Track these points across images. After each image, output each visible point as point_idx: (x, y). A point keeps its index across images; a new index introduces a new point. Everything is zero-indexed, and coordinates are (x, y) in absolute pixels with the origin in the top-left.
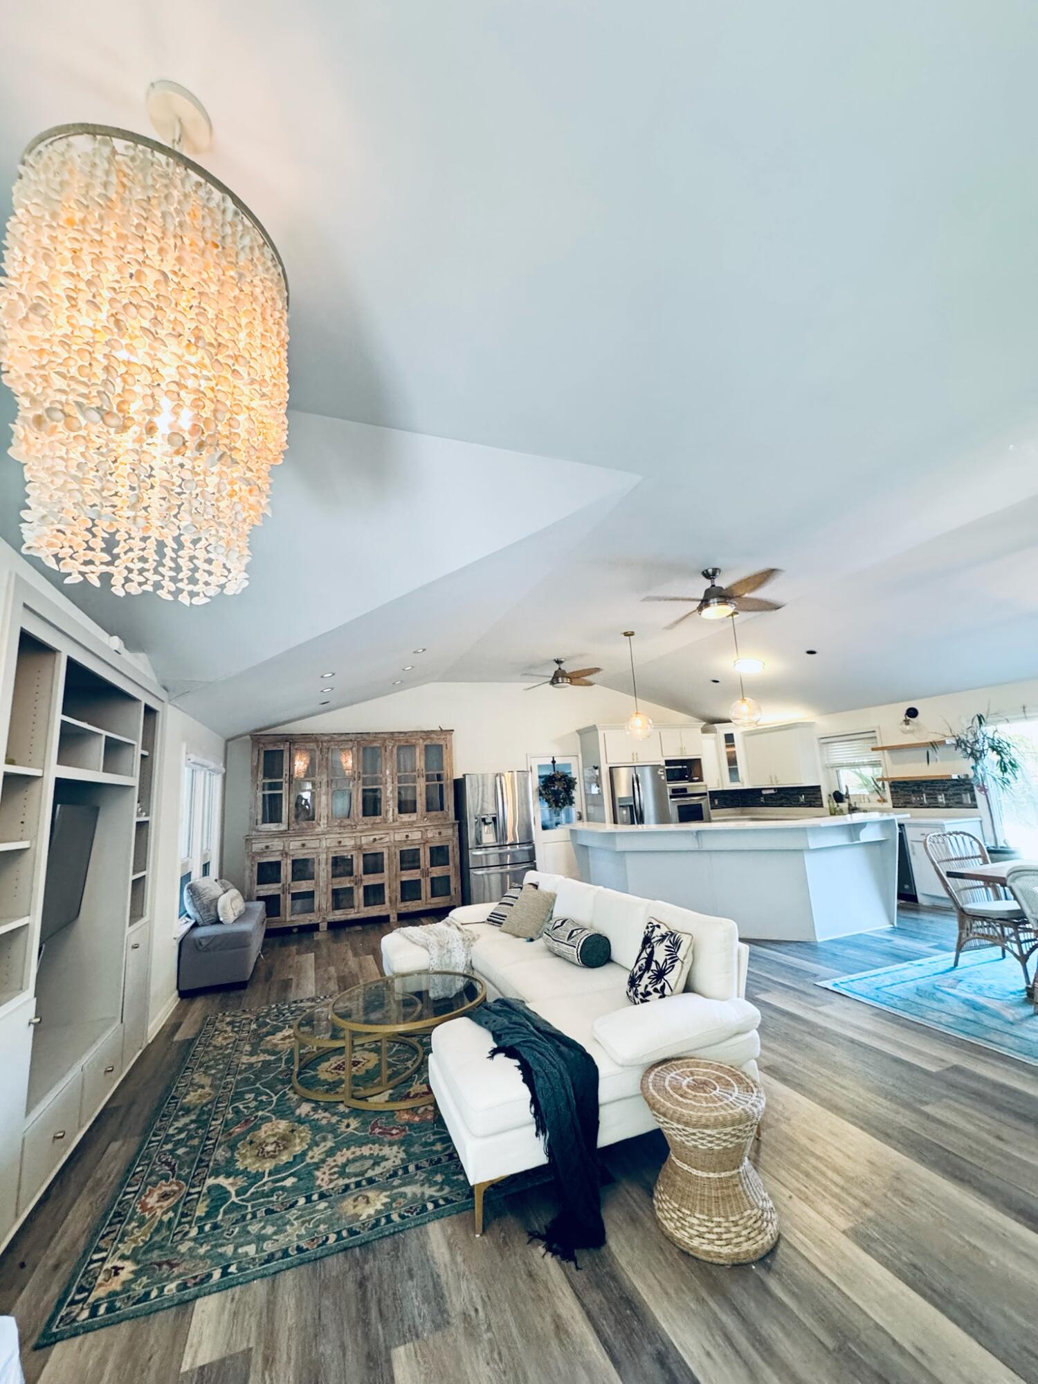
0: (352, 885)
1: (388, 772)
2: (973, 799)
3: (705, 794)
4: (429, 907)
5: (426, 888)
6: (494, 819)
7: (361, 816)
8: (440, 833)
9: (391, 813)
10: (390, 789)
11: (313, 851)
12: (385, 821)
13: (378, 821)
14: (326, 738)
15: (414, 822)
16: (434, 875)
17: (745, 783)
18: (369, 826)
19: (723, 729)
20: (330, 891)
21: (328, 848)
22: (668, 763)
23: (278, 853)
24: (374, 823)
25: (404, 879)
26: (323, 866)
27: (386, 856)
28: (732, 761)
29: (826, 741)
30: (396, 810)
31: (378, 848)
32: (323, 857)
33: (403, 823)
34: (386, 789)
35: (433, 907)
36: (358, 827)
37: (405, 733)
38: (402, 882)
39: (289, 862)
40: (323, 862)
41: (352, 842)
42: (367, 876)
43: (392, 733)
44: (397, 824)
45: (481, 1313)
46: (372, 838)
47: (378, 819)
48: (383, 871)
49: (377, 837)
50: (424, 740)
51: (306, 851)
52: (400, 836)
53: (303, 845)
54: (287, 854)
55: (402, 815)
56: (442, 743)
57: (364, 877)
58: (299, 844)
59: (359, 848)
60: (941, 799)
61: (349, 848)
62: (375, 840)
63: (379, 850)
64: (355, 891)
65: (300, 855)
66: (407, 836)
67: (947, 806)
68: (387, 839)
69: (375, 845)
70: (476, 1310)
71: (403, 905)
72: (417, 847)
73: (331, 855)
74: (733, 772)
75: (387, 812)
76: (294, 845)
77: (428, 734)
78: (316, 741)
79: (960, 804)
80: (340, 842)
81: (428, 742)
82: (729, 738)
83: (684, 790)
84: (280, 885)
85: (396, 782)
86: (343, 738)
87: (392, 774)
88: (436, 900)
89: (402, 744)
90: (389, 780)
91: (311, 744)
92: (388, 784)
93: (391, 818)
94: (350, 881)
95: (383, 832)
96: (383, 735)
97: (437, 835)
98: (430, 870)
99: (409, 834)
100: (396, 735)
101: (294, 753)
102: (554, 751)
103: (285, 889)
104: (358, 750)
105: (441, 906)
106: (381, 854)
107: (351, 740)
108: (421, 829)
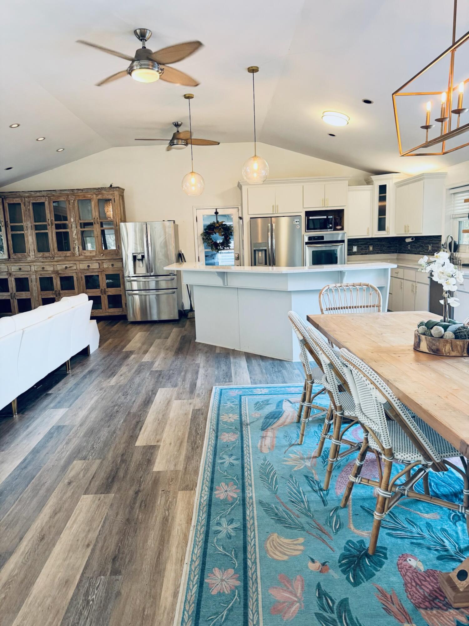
0: (54, 296)
1: (72, 220)
3: (343, 241)
4: (107, 314)
5: (104, 302)
6: (143, 257)
7: (56, 251)
8: (113, 265)
9: (77, 249)
10: (75, 232)
11: (27, 273)
12: (73, 255)
13: (68, 255)
14: (27, 195)
15: (94, 256)
16: (110, 294)
17: (391, 231)
18: (63, 258)
19: (379, 180)
20: (40, 299)
21: (36, 272)
22: (308, 214)
23: (5, 273)
24: (66, 256)
26: (34, 283)
27: (75, 279)
28: (382, 212)
29: (454, 191)
30: (81, 248)
31: (68, 273)
32: (34, 277)
33: (86, 257)
34: (72, 232)
35: (110, 314)
36: (56, 259)
37: (82, 190)
39: (13, 279)
40: (34, 280)
41: (52, 269)
42: (64, 291)
43: (73, 190)
44: (82, 257)
46: (64, 266)
47: (68, 253)
48: (74, 289)
49: (68, 266)
50: (97, 195)
51: (22, 273)
52: (84, 266)
53: (20, 269)
54: (10, 274)
55: (85, 251)
56: (110, 197)
57: (62, 292)
58: (17, 268)
59: (57, 272)
61: (50, 272)
62: (66, 267)
63: (70, 275)
65: (20, 275)
66: (89, 266)
68: (75, 268)
69: (67, 271)
72: (97, 274)
73: (38, 277)
74: (382, 221)
75: (74, 248)
76: (14, 268)
77: (99, 190)
78: (20, 197)
80: (43, 268)
81: (100, 197)
82: (383, 189)
83: (322, 238)
84: (9, 294)
85: (79, 228)
86: (38, 194)
87: (75, 221)
88: (112, 310)
89: (81, 198)
91: (17, 199)
92: (73, 229)
93: (77, 253)
94: (52, 294)
95: (72, 262)
96: (66, 192)
97: (111, 266)
98: (107, 290)
99: (90, 265)
100: (76, 192)
101: (6, 206)
102: (218, 203)
103: (13, 296)
104: (49, 203)
105: (116, 314)
106: (72, 278)
107: (44, 196)
108: (99, 262)
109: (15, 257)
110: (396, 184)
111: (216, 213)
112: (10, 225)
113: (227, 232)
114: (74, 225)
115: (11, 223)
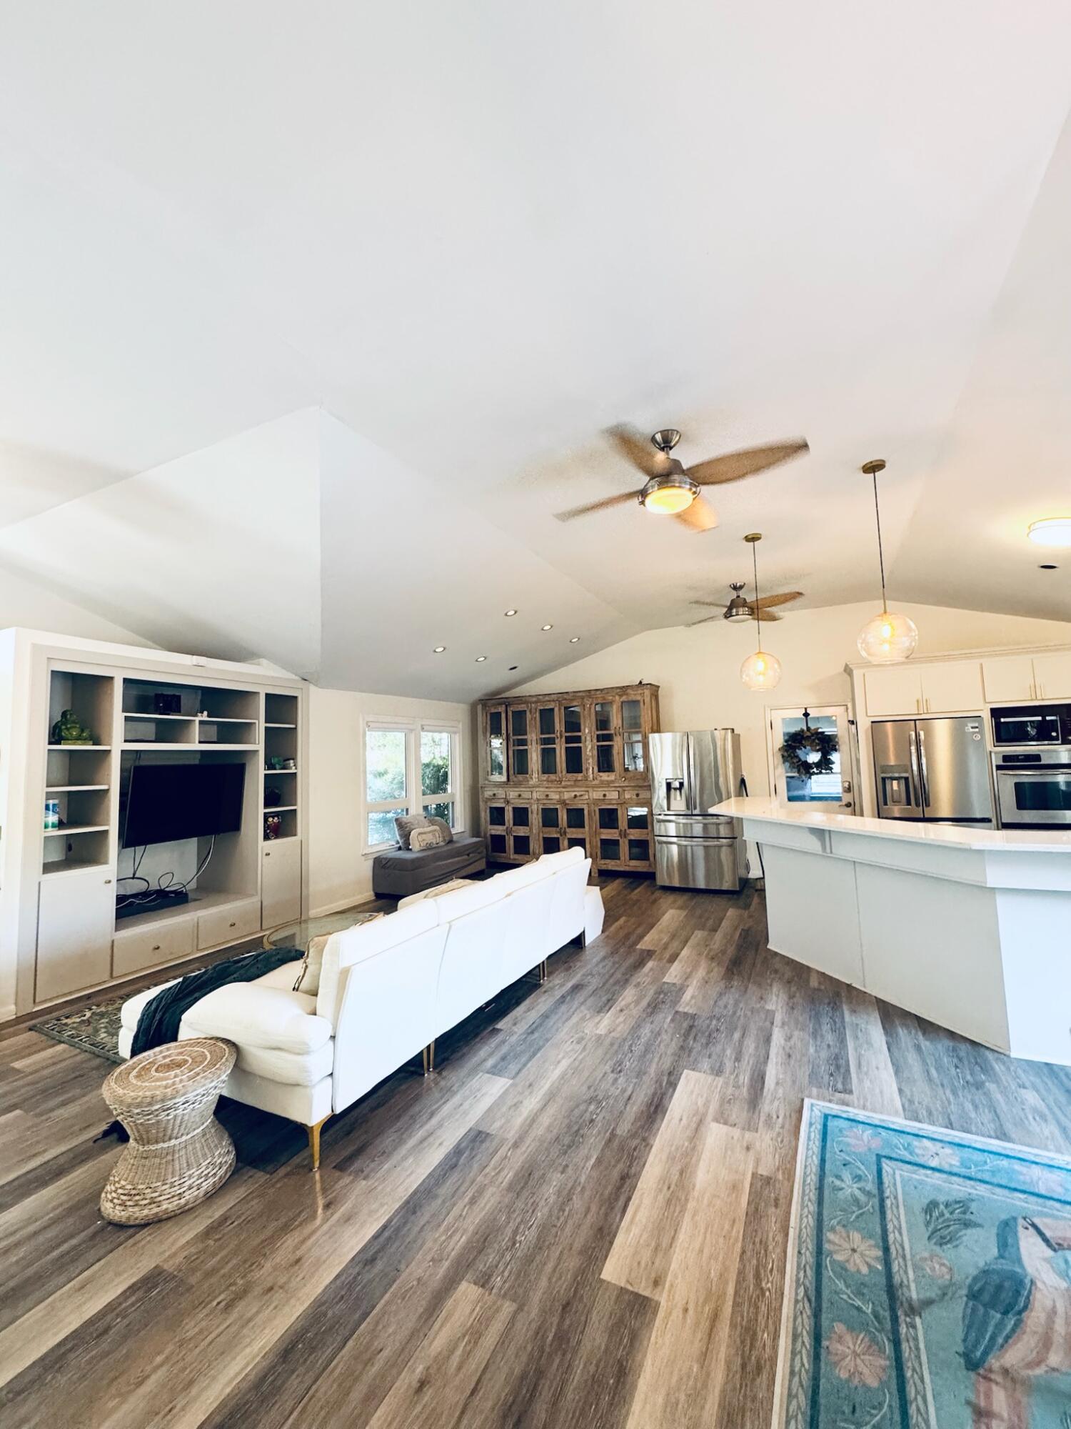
0: (558, 836)
1: (587, 731)
4: (627, 869)
5: (624, 849)
6: (681, 784)
7: (564, 772)
8: (637, 795)
9: (591, 771)
10: (590, 747)
11: (527, 801)
12: (586, 778)
13: (580, 778)
14: (534, 699)
15: (611, 782)
16: (632, 838)
18: (572, 783)
20: (541, 839)
21: (538, 800)
22: (996, 713)
23: (502, 800)
24: (576, 780)
25: (604, 837)
26: (535, 815)
27: (586, 812)
30: (596, 769)
31: (579, 804)
32: (535, 807)
33: (602, 782)
34: (586, 747)
35: (632, 868)
36: (563, 783)
37: (602, 690)
38: (601, 840)
39: (511, 809)
40: (535, 812)
41: (557, 797)
42: (570, 829)
43: (589, 691)
44: (596, 782)
46: (573, 794)
47: (580, 776)
48: (584, 827)
49: (578, 794)
50: (621, 696)
51: (522, 801)
52: (597, 795)
53: (520, 796)
54: (508, 802)
55: (601, 774)
56: (639, 698)
57: (568, 830)
58: (517, 794)
59: (563, 803)
61: (555, 802)
62: (576, 796)
63: (580, 806)
64: (561, 841)
65: (520, 804)
66: (605, 795)
68: (587, 797)
69: (577, 801)
71: (603, 862)
72: (615, 808)
73: (541, 807)
75: (587, 769)
76: (512, 794)
77: (624, 690)
78: (526, 702)
80: (547, 796)
81: (624, 698)
83: (1037, 757)
84: (505, 827)
85: (595, 741)
86: (547, 698)
87: (590, 732)
88: (634, 863)
89: (600, 701)
91: (523, 706)
92: (587, 743)
93: (591, 776)
94: (557, 832)
95: (583, 789)
96: (580, 694)
97: (635, 797)
98: (628, 831)
99: (607, 793)
100: (593, 693)
101: (510, 714)
102: (809, 700)
103: (509, 831)
104: (560, 709)
105: (640, 870)
106: (582, 810)
107: (553, 701)
108: (618, 789)
109: (515, 779)
111: (806, 715)
112: (512, 738)
113: (827, 744)
114: (588, 738)
115: (513, 735)
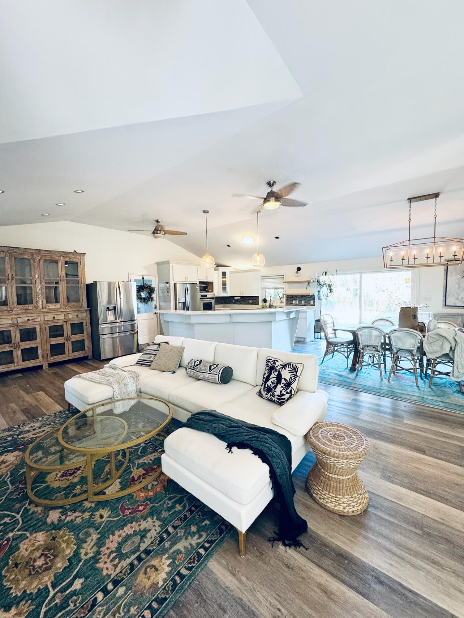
0: (12, 349)
1: (37, 276)
2: (314, 302)
3: (214, 298)
4: (71, 358)
5: (68, 347)
6: (115, 308)
7: (16, 304)
9: (40, 302)
10: (39, 287)
12: (36, 308)
15: (58, 309)
16: (74, 340)
17: (228, 294)
18: (24, 311)
19: (222, 269)
22: (200, 283)
24: (27, 309)
25: (52, 343)
27: (38, 330)
28: (224, 284)
29: (264, 278)
30: (45, 301)
31: (31, 325)
33: (50, 309)
34: (36, 288)
35: (74, 357)
36: (14, 312)
37: (50, 251)
38: (51, 345)
41: (10, 322)
42: (24, 343)
44: (45, 310)
45: (283, 610)
46: (26, 319)
47: (30, 307)
48: (36, 339)
49: (31, 318)
50: (64, 258)
52: (48, 317)
55: (49, 305)
56: (77, 261)
57: (21, 343)
59: (17, 325)
60: (303, 302)
61: (8, 325)
62: (29, 320)
64: (14, 353)
66: (54, 317)
67: (305, 305)
68: (38, 320)
69: (29, 323)
70: (279, 610)
71: (52, 358)
72: (61, 324)
74: (224, 289)
75: (37, 302)
77: (66, 254)
79: (309, 304)
81: (67, 259)
82: (224, 274)
83: (206, 296)
85: (44, 284)
87: (40, 277)
88: (76, 353)
89: (47, 258)
90: (38, 281)
92: (37, 284)
93: (41, 307)
94: (9, 347)
95: (35, 315)
96: (31, 251)
97: (76, 316)
98: (71, 337)
99: (56, 316)
100: (42, 252)
102: (144, 273)
104: (11, 259)
105: (79, 356)
106: (35, 329)
108: (64, 313)
110: (230, 272)
111: (143, 278)
113: (151, 290)
